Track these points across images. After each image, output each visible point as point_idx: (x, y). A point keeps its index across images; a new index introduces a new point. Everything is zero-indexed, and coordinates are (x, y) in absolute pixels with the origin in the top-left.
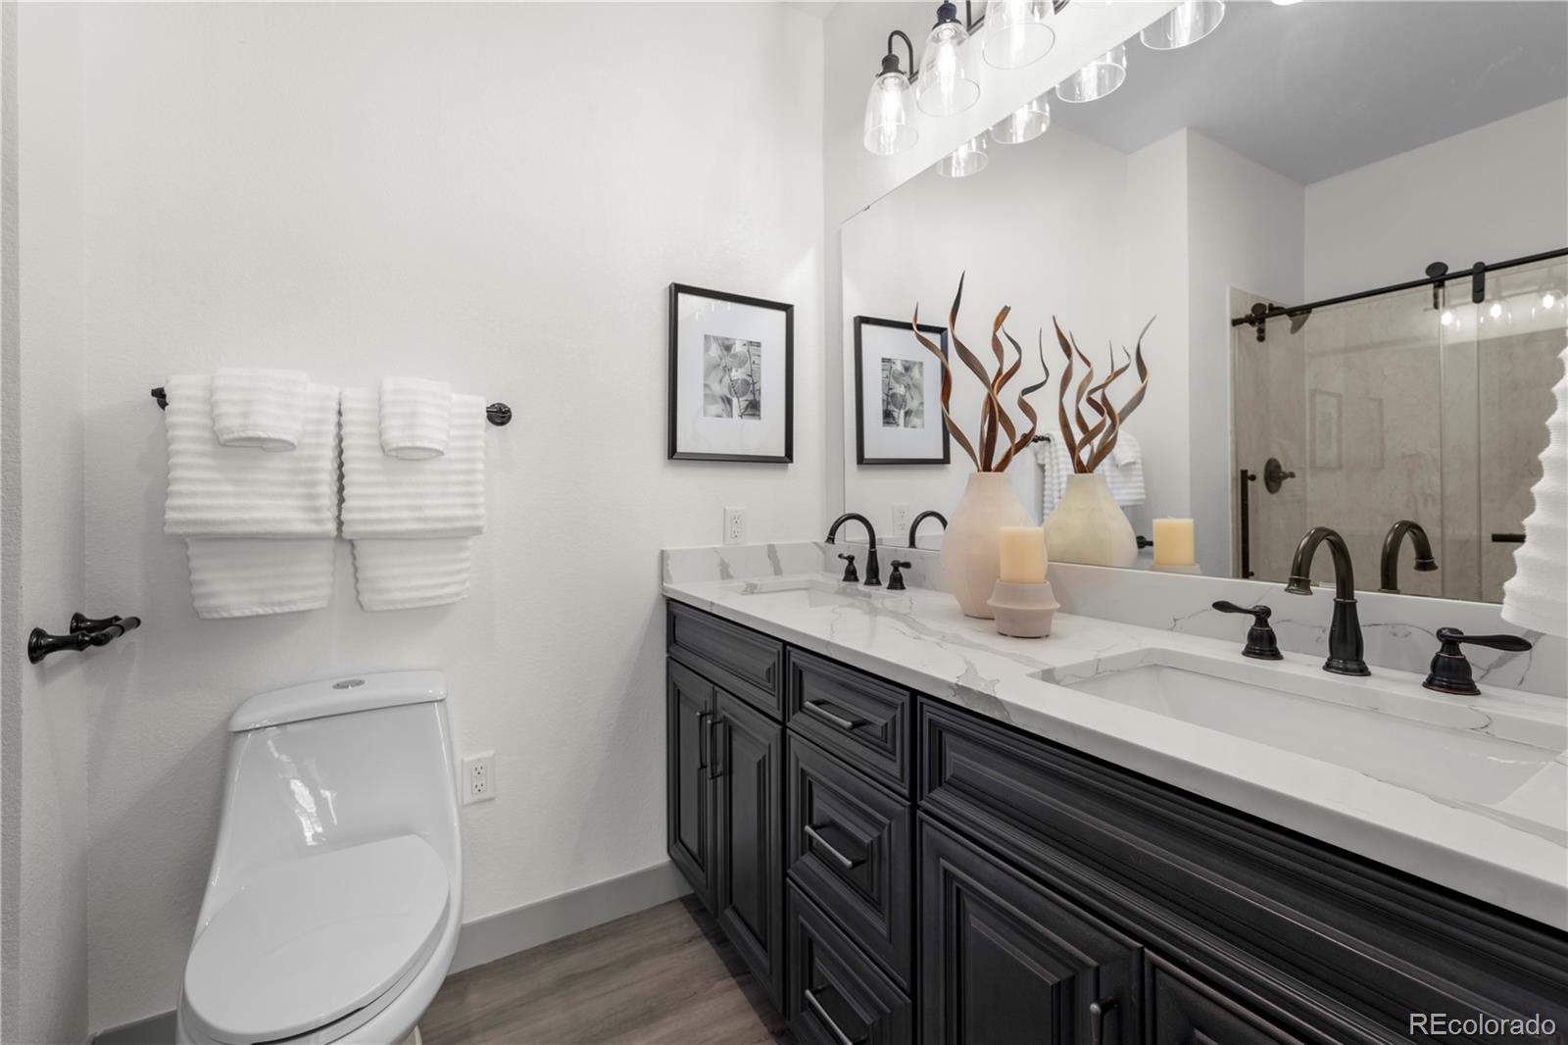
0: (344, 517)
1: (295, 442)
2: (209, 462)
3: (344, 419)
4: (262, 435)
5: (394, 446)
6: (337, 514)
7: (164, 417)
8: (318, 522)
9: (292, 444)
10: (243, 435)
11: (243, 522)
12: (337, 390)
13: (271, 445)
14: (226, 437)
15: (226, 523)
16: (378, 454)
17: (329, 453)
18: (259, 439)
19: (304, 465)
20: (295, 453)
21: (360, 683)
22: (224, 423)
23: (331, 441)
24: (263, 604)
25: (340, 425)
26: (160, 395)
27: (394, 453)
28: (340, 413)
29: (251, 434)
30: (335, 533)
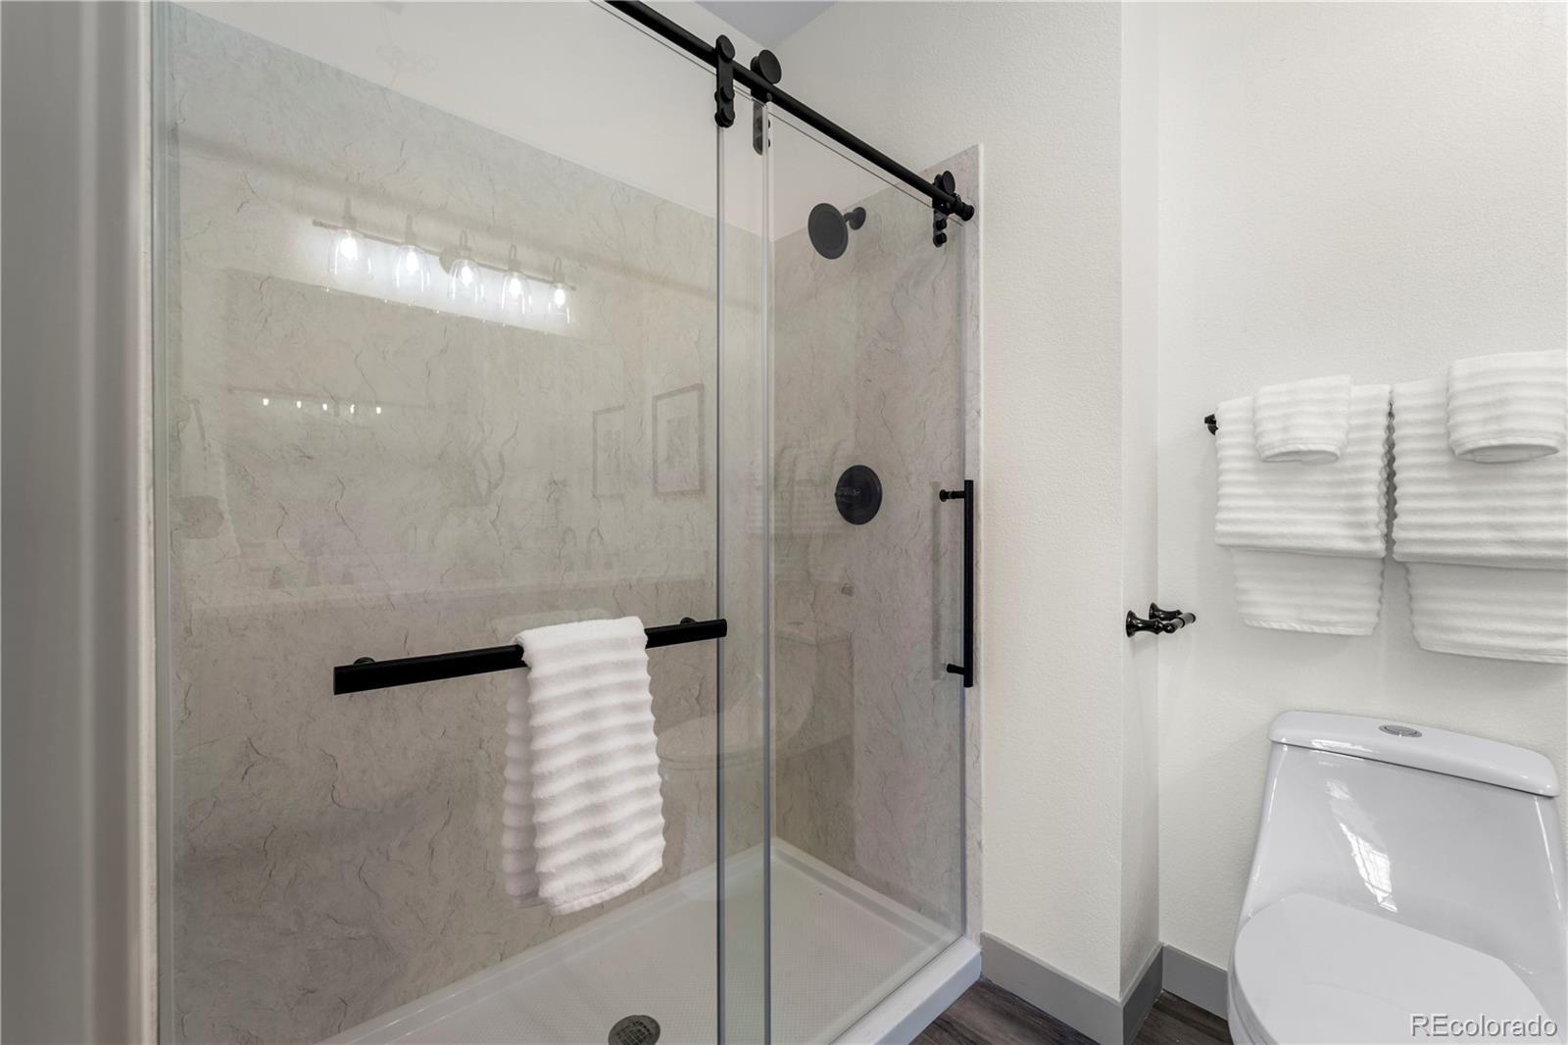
0: (1397, 534)
1: (1338, 453)
2: (1251, 478)
3: (1396, 421)
4: (1303, 447)
5: (1470, 446)
6: (1385, 530)
7: (1215, 441)
8: (1364, 539)
9: (1333, 454)
10: (1283, 450)
11: (1282, 536)
12: (1387, 388)
13: (1310, 458)
14: (1268, 453)
15: (1266, 537)
16: (1445, 459)
17: (1379, 462)
18: (1298, 453)
19: (1346, 477)
20: (1338, 465)
21: (1415, 734)
22: (1265, 440)
23: (1380, 448)
24: (1303, 621)
25: (1390, 429)
26: (1211, 422)
27: (1469, 456)
28: (1391, 415)
29: (1291, 448)
30: (1383, 554)
